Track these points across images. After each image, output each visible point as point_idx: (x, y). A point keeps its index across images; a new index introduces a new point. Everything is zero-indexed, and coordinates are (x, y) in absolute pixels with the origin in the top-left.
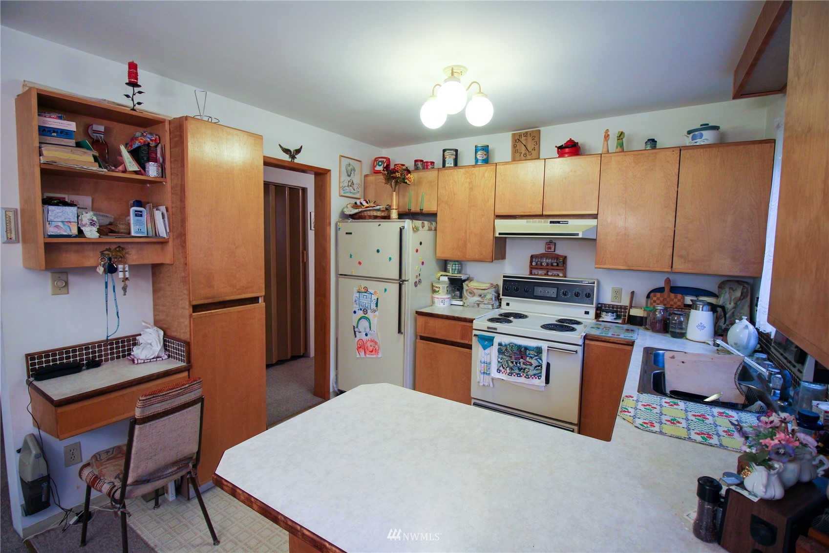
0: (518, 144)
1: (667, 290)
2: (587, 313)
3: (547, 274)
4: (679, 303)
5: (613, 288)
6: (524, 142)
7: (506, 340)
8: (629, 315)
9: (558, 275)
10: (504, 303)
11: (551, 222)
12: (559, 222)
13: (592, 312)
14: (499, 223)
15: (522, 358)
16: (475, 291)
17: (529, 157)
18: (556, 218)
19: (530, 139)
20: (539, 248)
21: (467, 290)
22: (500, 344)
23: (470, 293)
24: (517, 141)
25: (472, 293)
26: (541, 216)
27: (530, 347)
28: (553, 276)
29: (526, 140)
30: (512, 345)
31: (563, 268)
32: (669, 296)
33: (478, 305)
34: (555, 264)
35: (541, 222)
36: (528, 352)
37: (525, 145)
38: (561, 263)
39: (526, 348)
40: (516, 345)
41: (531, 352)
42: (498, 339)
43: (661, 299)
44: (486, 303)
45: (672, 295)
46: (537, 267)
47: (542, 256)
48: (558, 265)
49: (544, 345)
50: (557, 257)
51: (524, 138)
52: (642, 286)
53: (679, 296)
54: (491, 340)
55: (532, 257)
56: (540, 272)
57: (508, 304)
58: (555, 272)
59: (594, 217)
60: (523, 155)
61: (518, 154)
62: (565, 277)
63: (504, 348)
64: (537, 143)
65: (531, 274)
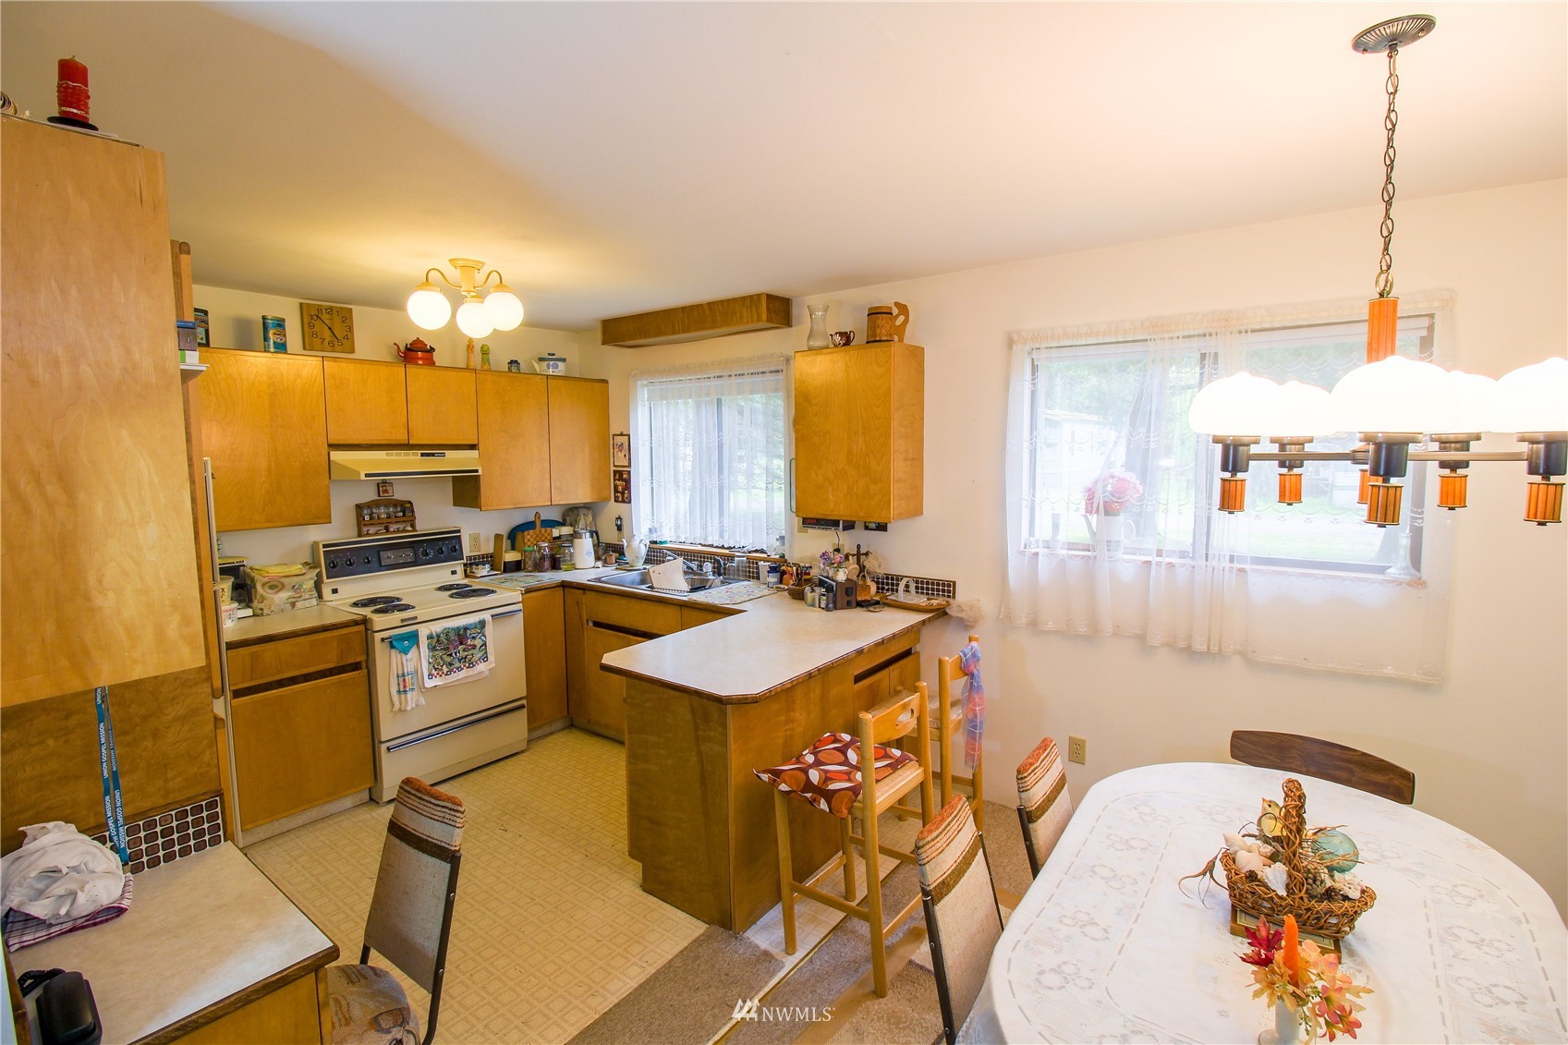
0: (318, 324)
1: (538, 524)
2: (454, 573)
3: (388, 532)
4: (549, 537)
5: (470, 536)
6: (327, 322)
7: (437, 628)
8: (505, 562)
9: (405, 531)
10: (326, 591)
11: (422, 455)
12: (433, 455)
13: (460, 570)
14: (335, 456)
15: (461, 644)
16: (285, 581)
17: (338, 348)
18: (430, 449)
19: (337, 320)
20: (366, 493)
21: (264, 585)
22: (429, 637)
23: (272, 587)
24: (315, 318)
25: (276, 586)
26: (407, 446)
27: (471, 625)
28: (398, 532)
29: (331, 319)
30: (447, 632)
31: (411, 518)
32: (540, 532)
34: (401, 514)
35: (408, 455)
36: (468, 632)
37: (330, 328)
38: (406, 509)
39: (466, 629)
40: (453, 629)
41: (473, 631)
42: (424, 631)
43: (534, 536)
44: (307, 596)
45: (543, 528)
46: (372, 522)
47: (370, 505)
48: (404, 515)
49: (486, 616)
50: (396, 503)
51: (327, 316)
52: (502, 524)
53: (549, 528)
54: (414, 637)
55: (359, 507)
56: (372, 530)
57: (335, 591)
58: (401, 526)
59: (473, 447)
60: (326, 342)
61: (317, 341)
62: (414, 530)
63: (436, 640)
64: (351, 329)
65: (360, 535)
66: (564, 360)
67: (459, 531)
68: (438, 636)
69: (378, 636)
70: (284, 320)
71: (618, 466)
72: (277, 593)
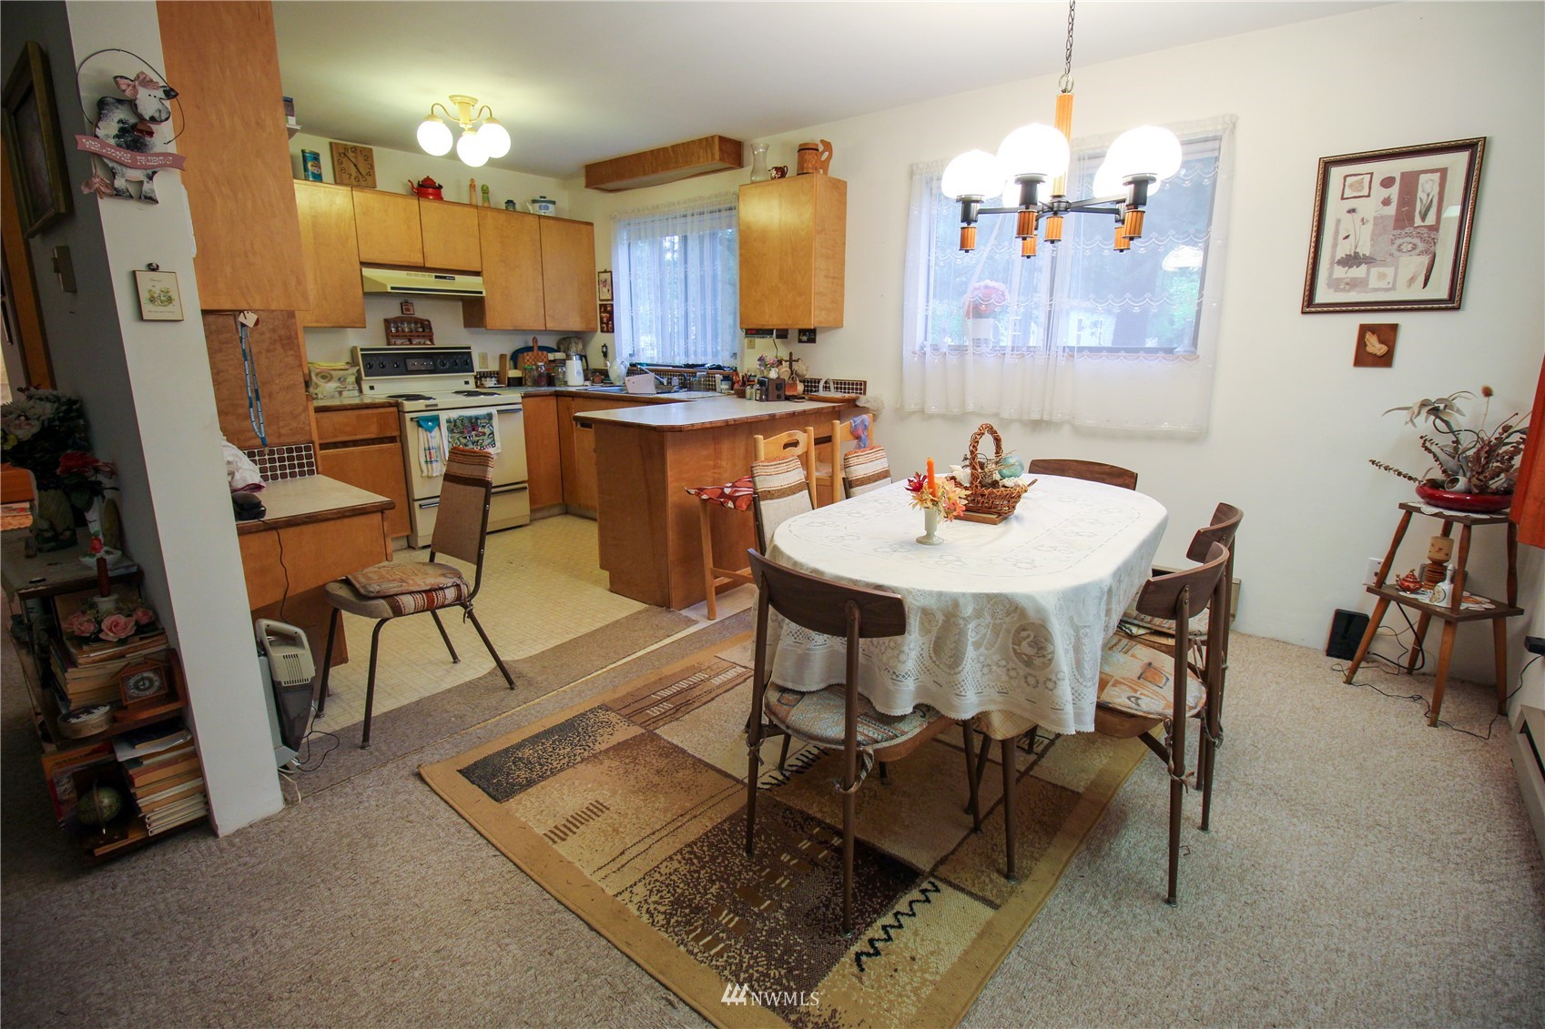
0: (345, 160)
1: (536, 348)
2: (467, 383)
3: (411, 343)
4: (545, 359)
5: (479, 354)
6: (353, 159)
7: (454, 415)
8: (509, 378)
9: (424, 344)
10: (365, 387)
11: (436, 277)
12: (445, 278)
13: (472, 381)
15: (474, 430)
16: (333, 373)
17: (363, 183)
18: (443, 272)
19: (361, 158)
20: (394, 311)
22: (449, 421)
23: (324, 377)
24: (343, 156)
25: (326, 377)
26: (422, 269)
27: (481, 416)
28: (419, 345)
29: (356, 157)
30: (462, 419)
31: (430, 334)
32: (538, 355)
33: (340, 393)
34: (421, 330)
35: (424, 276)
36: (479, 421)
37: (355, 165)
38: (425, 328)
39: (477, 418)
40: (466, 417)
41: (483, 422)
42: (444, 416)
43: (532, 357)
44: (350, 387)
45: (540, 353)
46: (396, 334)
47: (396, 321)
48: (424, 331)
49: (494, 410)
50: (417, 321)
51: (353, 154)
52: (508, 346)
53: (545, 353)
54: (436, 420)
55: (387, 322)
56: (399, 341)
57: (372, 388)
58: (422, 341)
59: (477, 274)
60: (353, 177)
61: (345, 176)
62: (433, 344)
63: (453, 424)
64: (372, 167)
65: (388, 344)
66: (554, 203)
67: (469, 348)
68: (455, 421)
69: (408, 416)
70: (318, 155)
71: (603, 300)
72: (326, 382)
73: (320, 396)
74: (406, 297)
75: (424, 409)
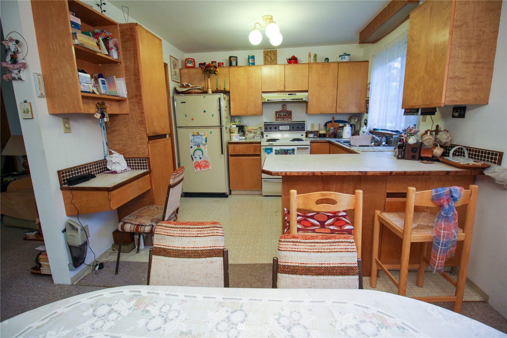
0: (267, 56)
1: (333, 121)
2: (302, 135)
3: (284, 120)
4: (337, 126)
5: (311, 124)
6: (270, 55)
7: (279, 148)
8: (319, 134)
9: (288, 120)
10: (265, 136)
11: (289, 94)
12: (292, 94)
13: (304, 135)
14: (264, 95)
16: (252, 131)
17: (272, 63)
18: (291, 93)
19: (272, 54)
20: (279, 108)
21: (247, 131)
22: (276, 151)
24: (266, 55)
25: (250, 132)
26: (284, 92)
28: (286, 121)
29: (271, 54)
30: (281, 150)
31: (291, 116)
32: (334, 124)
33: (254, 137)
34: (287, 115)
35: (284, 94)
36: (288, 151)
37: (270, 57)
38: (289, 114)
39: (288, 150)
41: (290, 152)
42: (274, 148)
43: (331, 125)
44: (258, 136)
45: (335, 123)
46: (279, 117)
47: (280, 112)
48: (288, 115)
49: (295, 148)
50: (287, 112)
52: (323, 121)
53: (337, 123)
54: (271, 150)
55: (276, 112)
56: (280, 119)
57: (267, 136)
59: (307, 91)
60: (269, 62)
61: (267, 62)
62: (291, 120)
64: (276, 56)
65: (276, 120)
66: (349, 55)
67: (304, 122)
68: (278, 151)
70: (254, 56)
71: (368, 98)
72: (250, 134)
73: (247, 138)
74: (284, 103)
75: (268, 145)
